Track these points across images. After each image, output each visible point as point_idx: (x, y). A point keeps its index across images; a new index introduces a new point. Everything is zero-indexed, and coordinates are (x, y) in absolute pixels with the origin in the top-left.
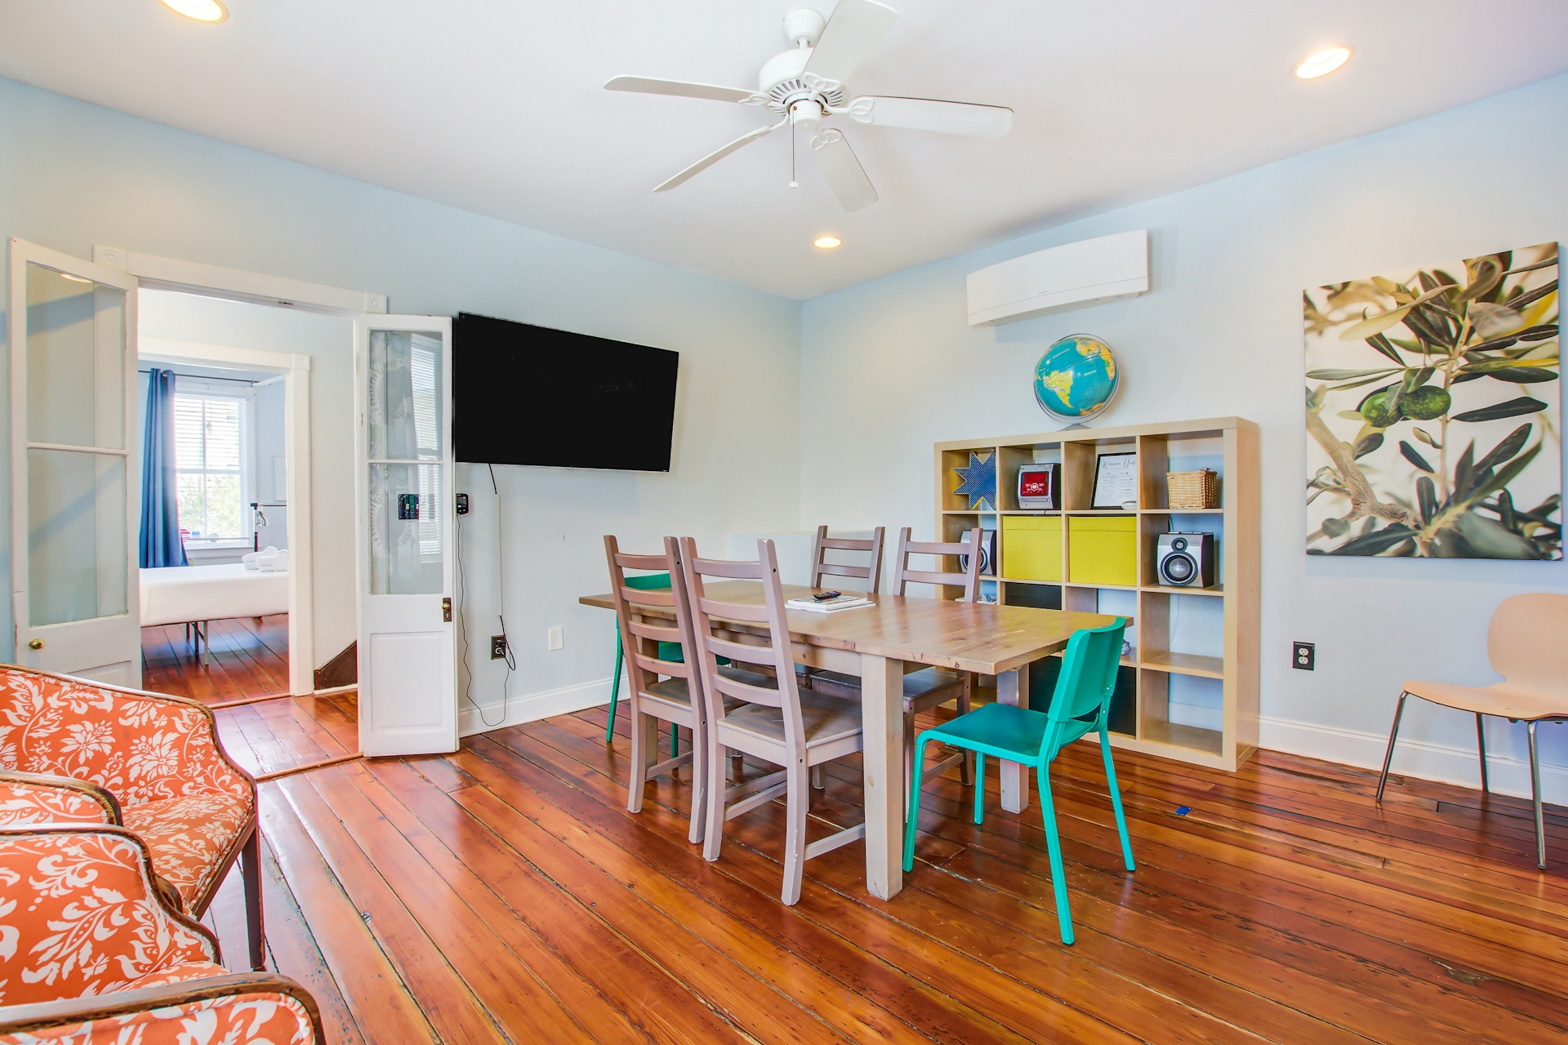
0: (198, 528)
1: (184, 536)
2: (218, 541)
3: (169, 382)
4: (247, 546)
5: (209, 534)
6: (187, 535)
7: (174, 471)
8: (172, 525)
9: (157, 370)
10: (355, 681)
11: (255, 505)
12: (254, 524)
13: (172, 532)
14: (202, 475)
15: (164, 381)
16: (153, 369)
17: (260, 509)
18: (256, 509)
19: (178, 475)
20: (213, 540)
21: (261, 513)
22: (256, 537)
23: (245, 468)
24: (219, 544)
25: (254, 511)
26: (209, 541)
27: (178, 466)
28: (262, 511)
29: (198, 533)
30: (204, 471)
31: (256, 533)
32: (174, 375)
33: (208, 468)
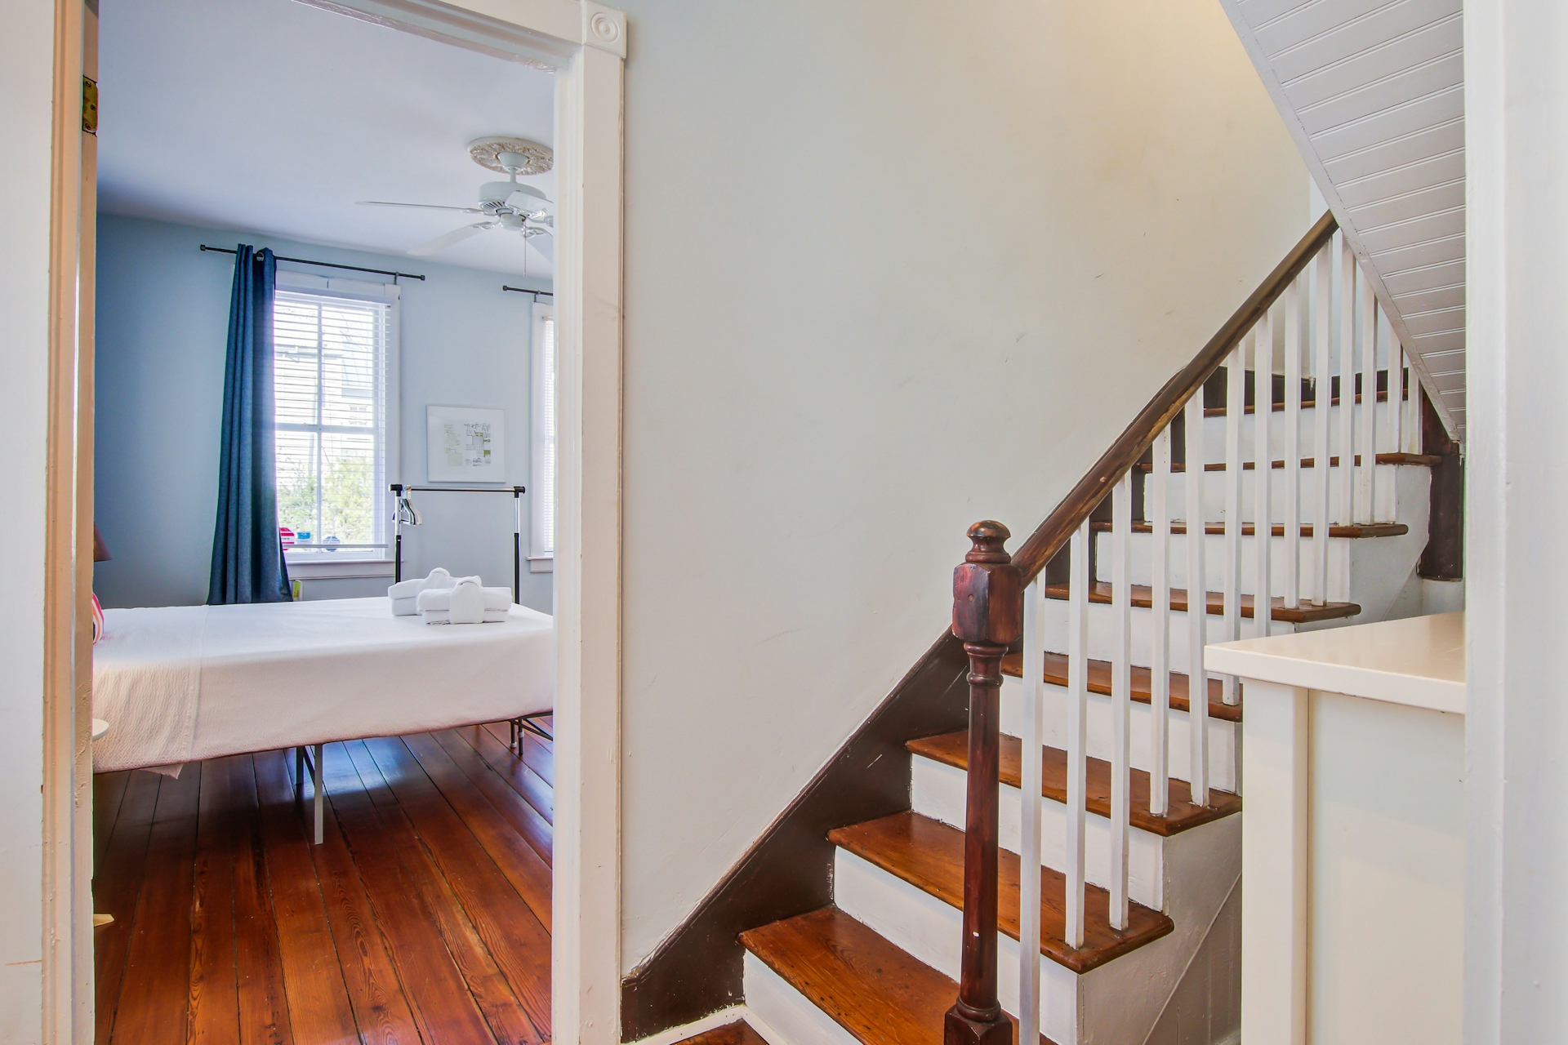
0: (307, 527)
1: (285, 539)
2: (339, 550)
3: (267, 269)
4: (383, 559)
5: (323, 538)
6: (291, 539)
7: (273, 426)
8: (266, 521)
9: (249, 248)
10: (738, 999)
11: (398, 489)
12: (396, 521)
13: (266, 533)
14: (316, 434)
15: (259, 268)
16: (241, 246)
17: (406, 495)
18: (399, 495)
19: (278, 433)
20: (332, 548)
21: (407, 503)
22: (399, 545)
23: (383, 424)
24: (340, 555)
25: (396, 498)
26: (324, 550)
27: (278, 420)
28: (409, 498)
29: (308, 535)
30: (318, 428)
31: (399, 537)
32: (276, 258)
33: (325, 422)
